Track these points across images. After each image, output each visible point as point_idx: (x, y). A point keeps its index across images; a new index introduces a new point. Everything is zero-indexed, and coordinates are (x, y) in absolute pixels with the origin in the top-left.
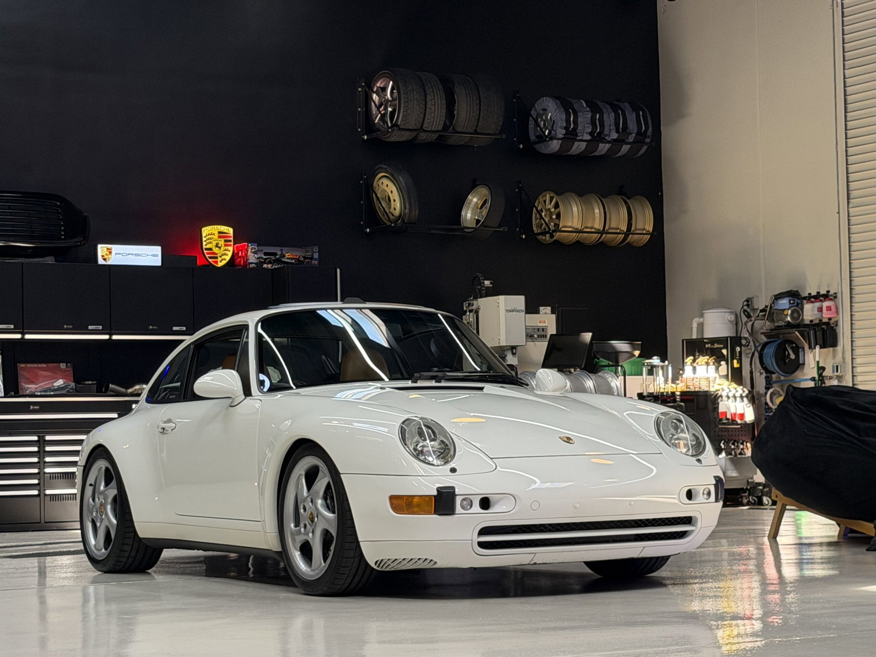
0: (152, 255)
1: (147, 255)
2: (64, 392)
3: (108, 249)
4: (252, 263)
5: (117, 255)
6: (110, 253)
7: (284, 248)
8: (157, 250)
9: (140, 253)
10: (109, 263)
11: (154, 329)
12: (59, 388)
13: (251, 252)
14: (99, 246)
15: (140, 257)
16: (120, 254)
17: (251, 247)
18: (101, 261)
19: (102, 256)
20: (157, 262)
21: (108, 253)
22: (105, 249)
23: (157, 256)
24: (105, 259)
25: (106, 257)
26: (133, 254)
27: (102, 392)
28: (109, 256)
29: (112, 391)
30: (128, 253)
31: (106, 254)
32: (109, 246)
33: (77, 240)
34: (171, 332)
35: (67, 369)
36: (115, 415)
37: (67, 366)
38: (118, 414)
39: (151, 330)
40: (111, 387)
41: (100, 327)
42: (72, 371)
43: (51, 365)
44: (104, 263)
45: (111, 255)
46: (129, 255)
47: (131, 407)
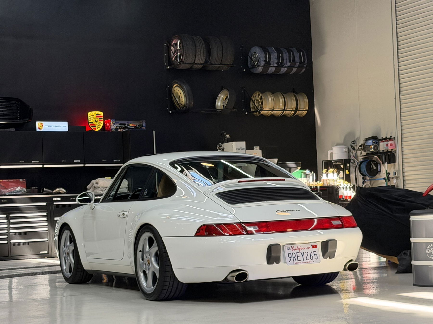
0: (63, 126)
1: (61, 126)
2: (21, 193)
3: (41, 124)
4: (113, 129)
5: (46, 127)
6: (42, 125)
7: (129, 122)
8: (66, 124)
10: (42, 130)
11: (65, 162)
12: (18, 191)
13: (112, 124)
14: (37, 123)
15: (57, 127)
16: (47, 126)
17: (112, 121)
18: (38, 130)
19: (39, 127)
20: (66, 129)
21: (41, 126)
22: (40, 124)
23: (66, 126)
24: (40, 129)
25: (40, 127)
26: (54, 126)
27: (40, 192)
28: (42, 127)
29: (46, 191)
30: (51, 125)
31: (40, 126)
32: (42, 122)
33: (26, 120)
34: (73, 163)
35: (23, 182)
36: (45, 204)
37: (23, 180)
38: (46, 203)
39: (63, 162)
40: (45, 190)
41: (38, 162)
42: (26, 183)
43: (15, 180)
44: (39, 130)
45: (43, 126)
46: (52, 127)
47: (53, 199)
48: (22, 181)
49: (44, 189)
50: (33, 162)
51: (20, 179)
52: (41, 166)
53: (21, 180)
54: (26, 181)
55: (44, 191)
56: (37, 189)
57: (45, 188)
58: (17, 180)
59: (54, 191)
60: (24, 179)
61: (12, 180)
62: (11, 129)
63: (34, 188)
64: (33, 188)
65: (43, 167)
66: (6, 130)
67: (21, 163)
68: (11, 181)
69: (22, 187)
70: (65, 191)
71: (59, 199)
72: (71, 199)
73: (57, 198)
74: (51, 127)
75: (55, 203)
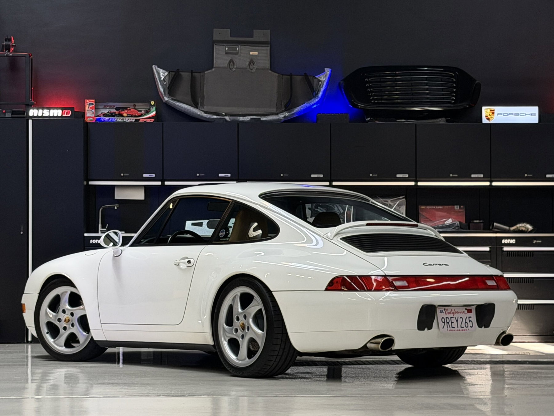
0: (530, 115)
1: (526, 115)
3: (491, 110)
5: (498, 115)
6: (493, 113)
8: (535, 110)
9: (519, 113)
10: (491, 122)
12: (449, 226)
14: (484, 108)
15: (519, 116)
16: (502, 114)
18: (485, 121)
19: (486, 116)
20: (535, 120)
21: (491, 114)
22: (489, 110)
23: (535, 115)
24: (488, 119)
25: (489, 117)
26: (513, 114)
27: (489, 229)
28: (492, 116)
29: (497, 228)
30: (508, 113)
31: (489, 115)
32: (492, 108)
33: (465, 105)
34: (545, 179)
35: (461, 210)
36: (487, 249)
37: (460, 208)
38: (490, 247)
39: (527, 177)
40: (496, 226)
41: (482, 176)
42: (464, 212)
43: (447, 207)
44: (487, 122)
45: (494, 115)
46: (510, 115)
47: (501, 242)
48: (458, 209)
49: (495, 224)
50: (473, 176)
51: (455, 206)
52: (487, 184)
53: (457, 207)
54: (464, 209)
55: (494, 227)
56: (482, 224)
57: (497, 222)
58: (450, 207)
59: (512, 228)
60: (462, 206)
61: (440, 207)
62: (439, 120)
63: (478, 221)
64: (475, 221)
65: (491, 185)
66: (430, 121)
67: (452, 177)
68: (439, 209)
69: (454, 220)
70: (532, 229)
71: (513, 241)
72: (535, 242)
73: (509, 240)
74: (508, 116)
75: (506, 249)
